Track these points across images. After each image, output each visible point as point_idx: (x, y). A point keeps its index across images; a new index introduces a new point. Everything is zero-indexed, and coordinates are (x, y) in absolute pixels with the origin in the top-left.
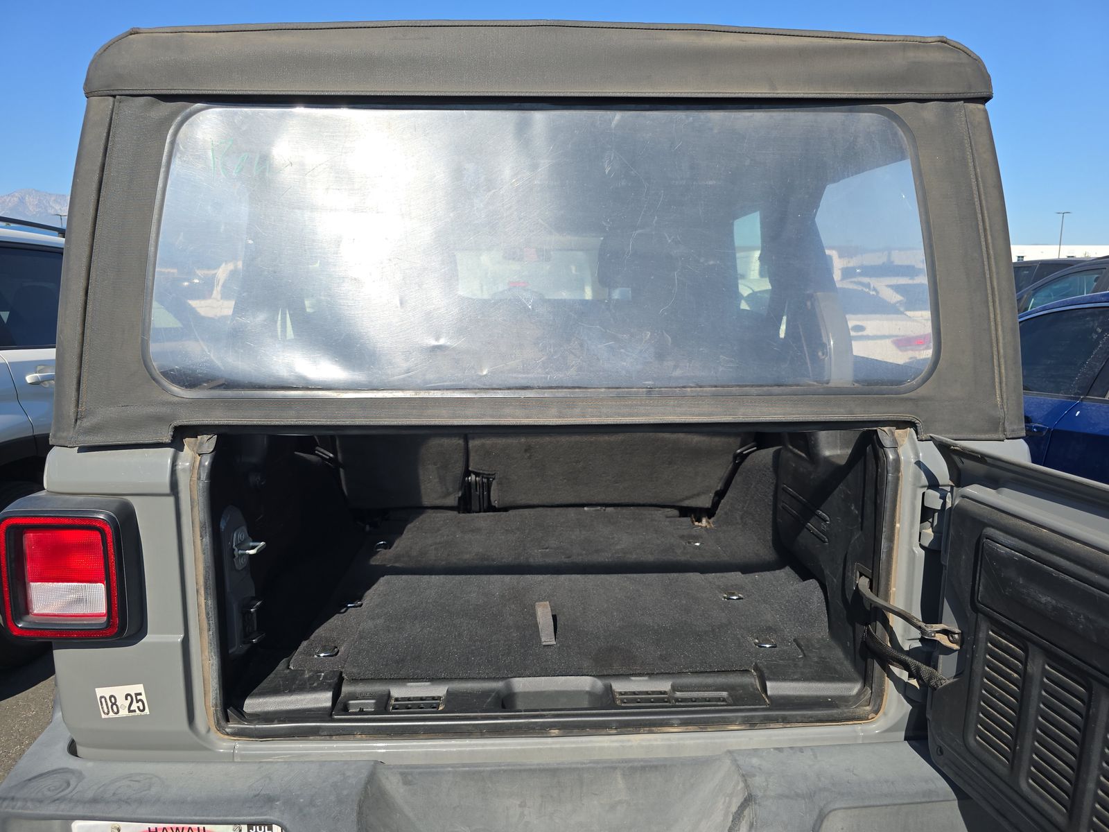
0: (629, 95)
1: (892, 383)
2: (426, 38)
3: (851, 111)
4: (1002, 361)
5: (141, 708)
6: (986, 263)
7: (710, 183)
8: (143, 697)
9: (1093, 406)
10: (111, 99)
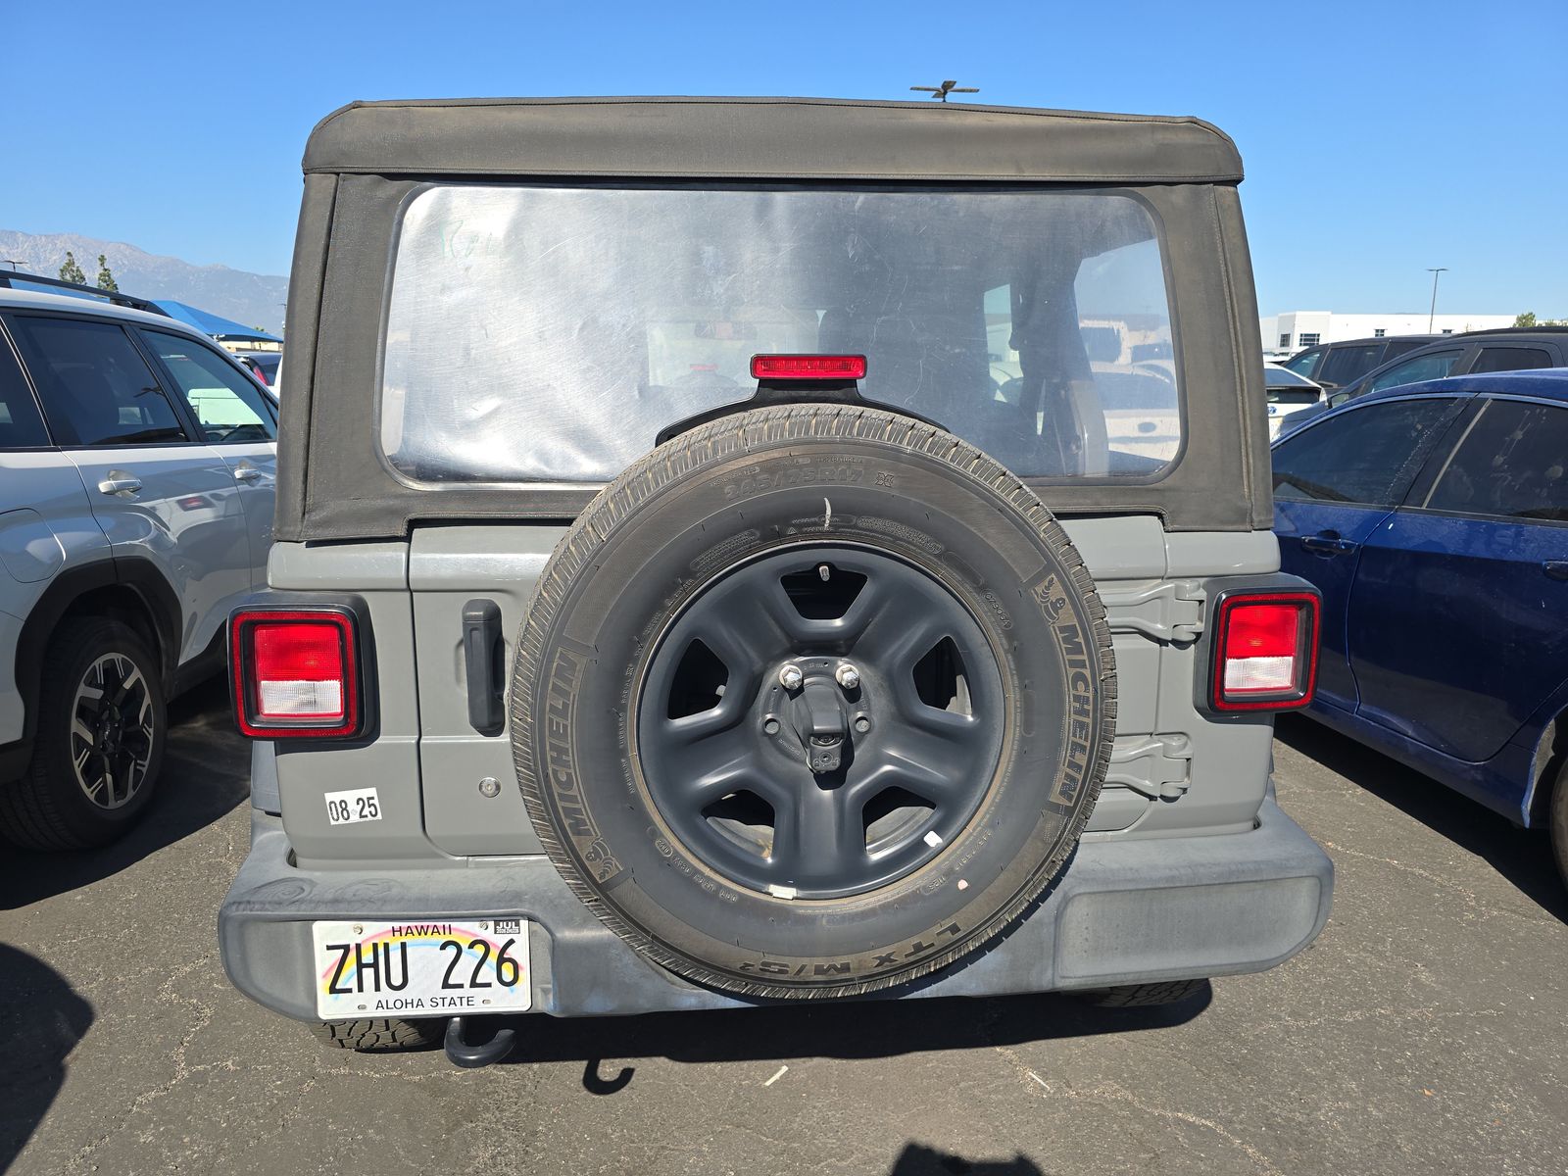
0: (873, 177)
1: (1139, 473)
2: (664, 115)
3: (1098, 194)
4: (1250, 450)
5: (374, 813)
6: (1234, 351)
7: (956, 268)
8: (376, 802)
9: (1408, 517)
10: (334, 176)
